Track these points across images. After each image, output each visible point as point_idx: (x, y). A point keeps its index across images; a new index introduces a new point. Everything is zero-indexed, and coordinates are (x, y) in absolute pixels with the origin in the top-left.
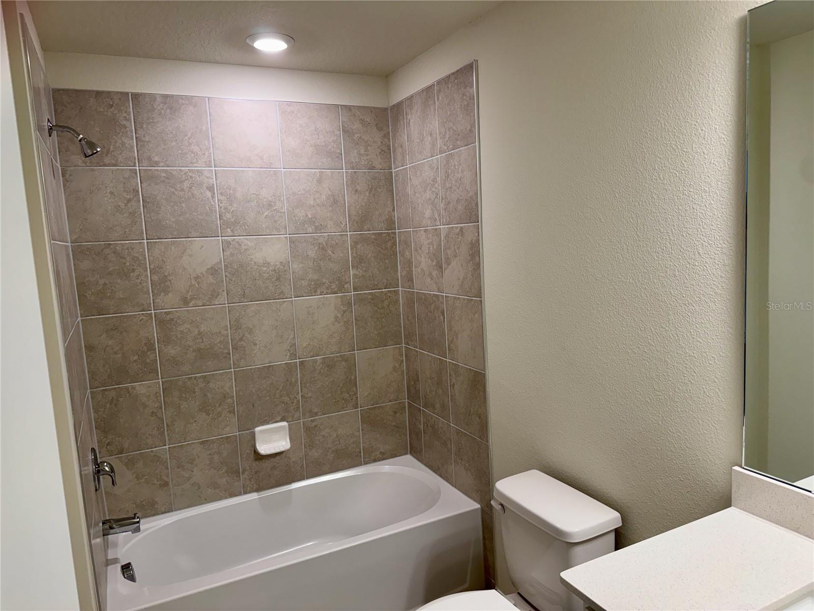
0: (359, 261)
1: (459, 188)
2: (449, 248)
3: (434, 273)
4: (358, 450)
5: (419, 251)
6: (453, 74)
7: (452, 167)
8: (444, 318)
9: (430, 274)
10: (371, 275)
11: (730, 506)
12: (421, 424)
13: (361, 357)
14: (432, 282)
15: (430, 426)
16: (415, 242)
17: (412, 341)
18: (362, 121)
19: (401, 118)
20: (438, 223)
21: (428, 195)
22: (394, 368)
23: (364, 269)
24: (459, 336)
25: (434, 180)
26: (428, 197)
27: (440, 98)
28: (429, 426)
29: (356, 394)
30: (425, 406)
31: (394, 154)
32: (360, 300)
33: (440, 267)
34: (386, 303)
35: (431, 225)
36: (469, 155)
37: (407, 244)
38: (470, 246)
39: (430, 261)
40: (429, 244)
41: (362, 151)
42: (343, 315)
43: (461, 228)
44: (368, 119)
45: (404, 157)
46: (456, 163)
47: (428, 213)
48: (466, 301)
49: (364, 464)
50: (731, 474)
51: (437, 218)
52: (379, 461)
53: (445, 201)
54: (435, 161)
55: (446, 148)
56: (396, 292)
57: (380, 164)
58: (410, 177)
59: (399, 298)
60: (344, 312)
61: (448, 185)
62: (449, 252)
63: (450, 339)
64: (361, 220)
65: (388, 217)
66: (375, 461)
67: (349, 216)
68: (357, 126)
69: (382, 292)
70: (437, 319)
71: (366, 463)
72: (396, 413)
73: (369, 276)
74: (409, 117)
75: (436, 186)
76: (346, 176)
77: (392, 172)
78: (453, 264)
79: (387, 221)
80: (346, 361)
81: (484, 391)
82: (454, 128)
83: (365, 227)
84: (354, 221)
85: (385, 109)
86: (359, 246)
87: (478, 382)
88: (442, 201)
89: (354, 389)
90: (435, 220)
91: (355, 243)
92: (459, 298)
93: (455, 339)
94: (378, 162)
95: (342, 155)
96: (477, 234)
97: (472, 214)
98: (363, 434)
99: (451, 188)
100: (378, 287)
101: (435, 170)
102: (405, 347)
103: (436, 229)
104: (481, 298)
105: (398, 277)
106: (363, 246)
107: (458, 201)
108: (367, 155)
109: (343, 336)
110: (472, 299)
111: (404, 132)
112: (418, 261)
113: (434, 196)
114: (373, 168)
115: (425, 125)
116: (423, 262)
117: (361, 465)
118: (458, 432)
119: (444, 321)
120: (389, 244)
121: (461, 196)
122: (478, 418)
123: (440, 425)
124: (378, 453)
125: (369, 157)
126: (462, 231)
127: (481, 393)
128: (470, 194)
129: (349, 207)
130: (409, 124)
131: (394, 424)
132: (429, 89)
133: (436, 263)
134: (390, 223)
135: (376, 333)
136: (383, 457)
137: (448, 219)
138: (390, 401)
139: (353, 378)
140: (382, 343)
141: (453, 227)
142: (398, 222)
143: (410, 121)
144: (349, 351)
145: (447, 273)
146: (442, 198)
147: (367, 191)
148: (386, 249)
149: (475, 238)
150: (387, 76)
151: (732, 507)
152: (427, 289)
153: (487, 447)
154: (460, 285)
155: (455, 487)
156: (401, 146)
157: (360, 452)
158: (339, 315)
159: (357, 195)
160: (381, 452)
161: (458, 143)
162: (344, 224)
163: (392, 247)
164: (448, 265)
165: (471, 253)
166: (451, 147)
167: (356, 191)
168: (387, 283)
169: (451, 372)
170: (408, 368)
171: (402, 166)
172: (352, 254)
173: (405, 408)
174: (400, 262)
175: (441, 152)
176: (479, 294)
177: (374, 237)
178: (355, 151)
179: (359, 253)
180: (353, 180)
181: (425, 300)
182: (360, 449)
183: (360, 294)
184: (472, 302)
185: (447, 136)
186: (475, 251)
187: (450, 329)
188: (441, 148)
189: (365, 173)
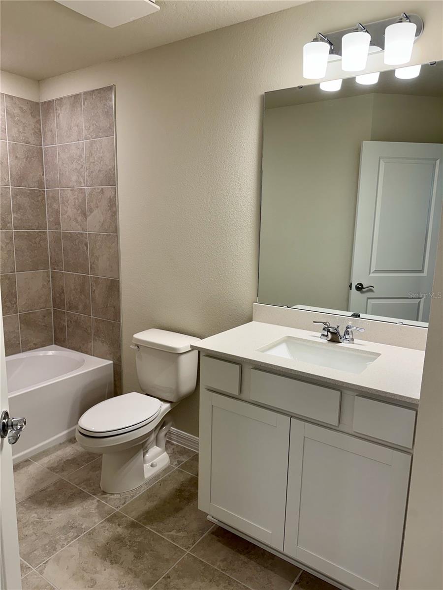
0: (18, 208)
1: (100, 163)
2: (92, 202)
3: (79, 219)
4: (18, 342)
5: (66, 204)
6: (97, 90)
7: (95, 149)
8: (87, 248)
9: (76, 220)
10: (27, 218)
11: (251, 321)
12: (65, 322)
13: (20, 277)
14: (77, 224)
15: (74, 322)
16: (62, 197)
17: (58, 266)
18: (21, 108)
19: (51, 111)
20: (83, 185)
21: (74, 166)
22: (43, 285)
23: (22, 214)
24: (100, 259)
25: (80, 156)
26: (75, 167)
27: (86, 103)
28: (72, 322)
29: (16, 302)
30: (70, 308)
31: (44, 135)
32: (19, 236)
33: (84, 214)
34: (38, 240)
35: (77, 186)
36: (108, 143)
37: (55, 199)
38: (109, 200)
39: (75, 210)
40: (74, 199)
41: (21, 130)
42: (6, 246)
43: (102, 189)
44: (25, 108)
45: (53, 138)
46: (98, 147)
47: (74, 178)
48: (105, 236)
49: (22, 352)
50: (252, 307)
51: (82, 182)
52: (33, 349)
53: (89, 171)
54: (81, 145)
55: (90, 136)
56: (45, 233)
57: (34, 141)
58: (59, 153)
59: (47, 236)
60: (7, 244)
61: (91, 160)
62: (92, 204)
63: (92, 261)
64: (20, 179)
65: (39, 179)
66: (30, 349)
67: (11, 174)
68: (17, 111)
69: (35, 231)
70: (81, 249)
71: (23, 351)
72: (45, 317)
73: (26, 219)
74: (59, 112)
75: (82, 160)
76: (9, 146)
77: (42, 148)
78: (95, 212)
79: (38, 181)
80: (9, 279)
81: (118, 291)
82: (97, 124)
83: (23, 184)
84: (14, 179)
85: (38, 104)
86: (18, 197)
87: (114, 286)
88: (86, 171)
89: (15, 299)
90: (80, 183)
91: (15, 195)
92: (100, 234)
93: (96, 261)
94: (32, 139)
95: (6, 129)
96: (114, 193)
97: (111, 180)
98: (21, 331)
99: (94, 162)
100: (33, 228)
101: (80, 150)
102: (51, 271)
103: (81, 189)
104: (117, 233)
105: (46, 222)
106: (21, 197)
107: (99, 171)
108: (25, 133)
109: (6, 261)
110: (110, 235)
111: (54, 121)
112: (64, 210)
113: (80, 167)
114: (29, 143)
115: (73, 120)
116: (69, 211)
117: (20, 352)
118: (97, 320)
119: (87, 250)
120: (40, 198)
121: (102, 168)
122: (113, 308)
123: (83, 319)
124: (32, 344)
125: (25, 135)
126: (103, 191)
127: (116, 293)
128: (109, 167)
129: (11, 168)
130: (58, 116)
131: (43, 324)
132: (76, 97)
133: (81, 212)
134: (41, 183)
135: (31, 260)
136: (36, 347)
137: (91, 183)
138: (41, 309)
139: (14, 291)
140: (35, 268)
141: (95, 188)
142: (46, 183)
143: (59, 114)
144: (11, 272)
145: (89, 219)
146: (86, 169)
147: (25, 158)
148: (38, 201)
149: (113, 195)
150: (39, 81)
151: (253, 322)
152: (72, 229)
153: (119, 325)
154: (101, 225)
155: (94, 356)
156: (51, 131)
157: (19, 344)
158: (3, 246)
159: (17, 160)
160: (34, 344)
161: (100, 134)
162: (7, 180)
163: (42, 200)
164: (91, 213)
165: (109, 205)
166: (94, 136)
167: (16, 157)
168: (38, 226)
169: (93, 283)
170: (53, 285)
171: (52, 145)
172: (13, 202)
173: (51, 313)
174: (48, 211)
175: (86, 139)
176: (116, 230)
177: (29, 192)
178: (16, 129)
179: (18, 202)
180: (13, 150)
181: (70, 237)
182: (19, 342)
183: (19, 232)
184: (110, 237)
185: (91, 129)
186: (113, 204)
187: (92, 255)
188: (86, 135)
189: (22, 145)
